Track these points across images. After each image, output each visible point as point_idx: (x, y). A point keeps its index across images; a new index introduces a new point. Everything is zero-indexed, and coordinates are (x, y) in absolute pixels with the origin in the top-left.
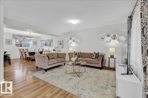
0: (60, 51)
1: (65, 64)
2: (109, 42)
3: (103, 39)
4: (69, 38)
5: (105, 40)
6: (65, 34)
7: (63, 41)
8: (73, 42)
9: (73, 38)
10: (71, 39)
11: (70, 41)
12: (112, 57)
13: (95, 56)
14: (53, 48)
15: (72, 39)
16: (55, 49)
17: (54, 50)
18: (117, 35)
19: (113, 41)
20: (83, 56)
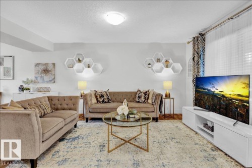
0: (48, 90)
1: (75, 126)
2: (160, 71)
3: (150, 66)
4: (75, 58)
5: (154, 68)
6: (60, 47)
7: (54, 64)
8: (86, 69)
9: (87, 60)
10: (79, 61)
11: (78, 66)
12: (168, 96)
13: (143, 97)
14: (19, 83)
15: (83, 62)
16: (25, 86)
17: (22, 89)
18: (171, 61)
19: (165, 69)
20: (114, 99)
